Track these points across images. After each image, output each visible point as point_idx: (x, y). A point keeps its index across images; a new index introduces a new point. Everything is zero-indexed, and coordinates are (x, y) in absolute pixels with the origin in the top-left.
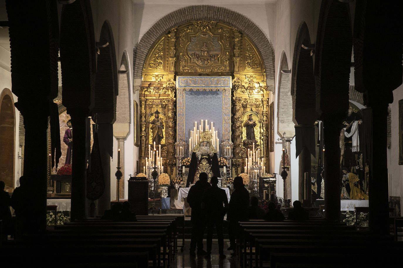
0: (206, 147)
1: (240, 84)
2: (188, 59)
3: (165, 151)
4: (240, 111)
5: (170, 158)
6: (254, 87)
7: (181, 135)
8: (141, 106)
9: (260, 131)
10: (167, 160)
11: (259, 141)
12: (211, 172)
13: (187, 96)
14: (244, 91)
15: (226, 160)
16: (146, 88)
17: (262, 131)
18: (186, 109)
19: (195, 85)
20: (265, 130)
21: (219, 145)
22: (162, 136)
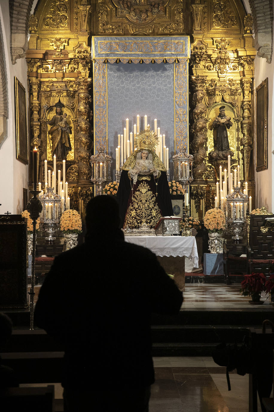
0: (147, 161)
1: (204, 51)
2: (111, 9)
3: (74, 172)
4: (202, 102)
5: (83, 183)
6: (228, 58)
7: (102, 143)
8: (32, 94)
9: (238, 135)
10: (78, 188)
11: (236, 153)
12: (156, 207)
13: (110, 72)
14: (211, 66)
15: (181, 186)
16: (38, 61)
17: (241, 136)
18: (110, 96)
19: (125, 53)
20: (246, 133)
21: (169, 160)
22: (68, 145)
